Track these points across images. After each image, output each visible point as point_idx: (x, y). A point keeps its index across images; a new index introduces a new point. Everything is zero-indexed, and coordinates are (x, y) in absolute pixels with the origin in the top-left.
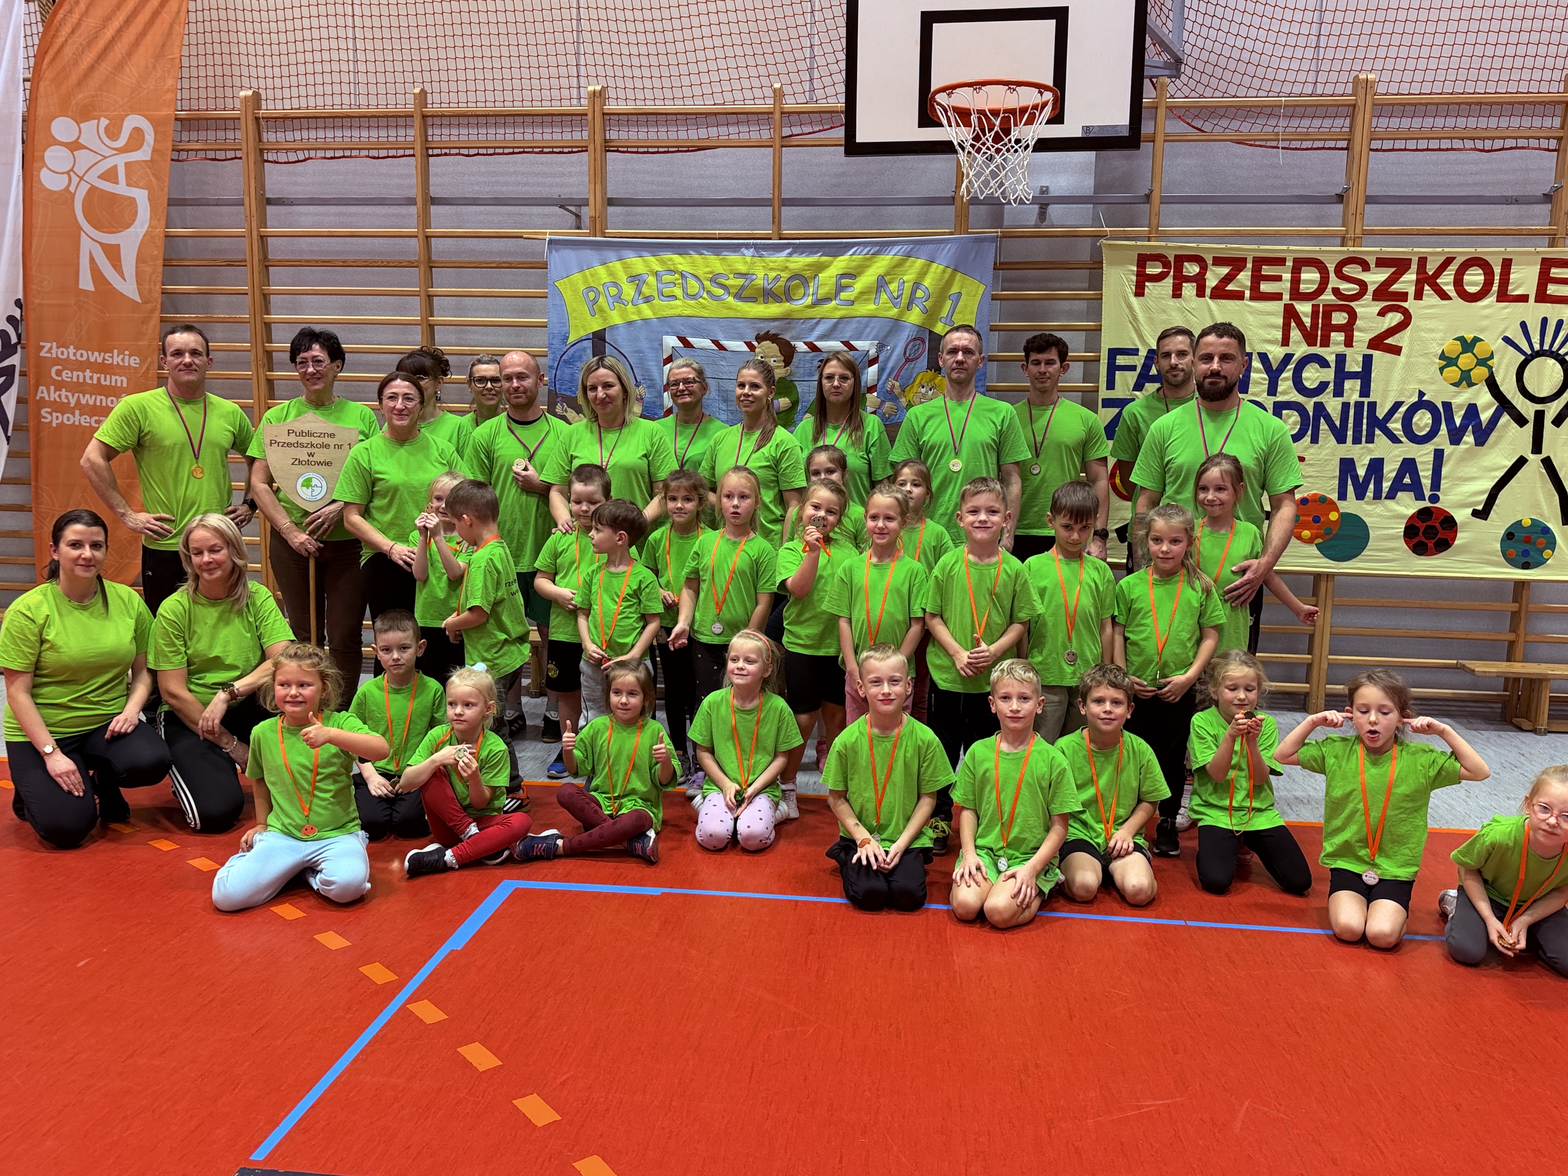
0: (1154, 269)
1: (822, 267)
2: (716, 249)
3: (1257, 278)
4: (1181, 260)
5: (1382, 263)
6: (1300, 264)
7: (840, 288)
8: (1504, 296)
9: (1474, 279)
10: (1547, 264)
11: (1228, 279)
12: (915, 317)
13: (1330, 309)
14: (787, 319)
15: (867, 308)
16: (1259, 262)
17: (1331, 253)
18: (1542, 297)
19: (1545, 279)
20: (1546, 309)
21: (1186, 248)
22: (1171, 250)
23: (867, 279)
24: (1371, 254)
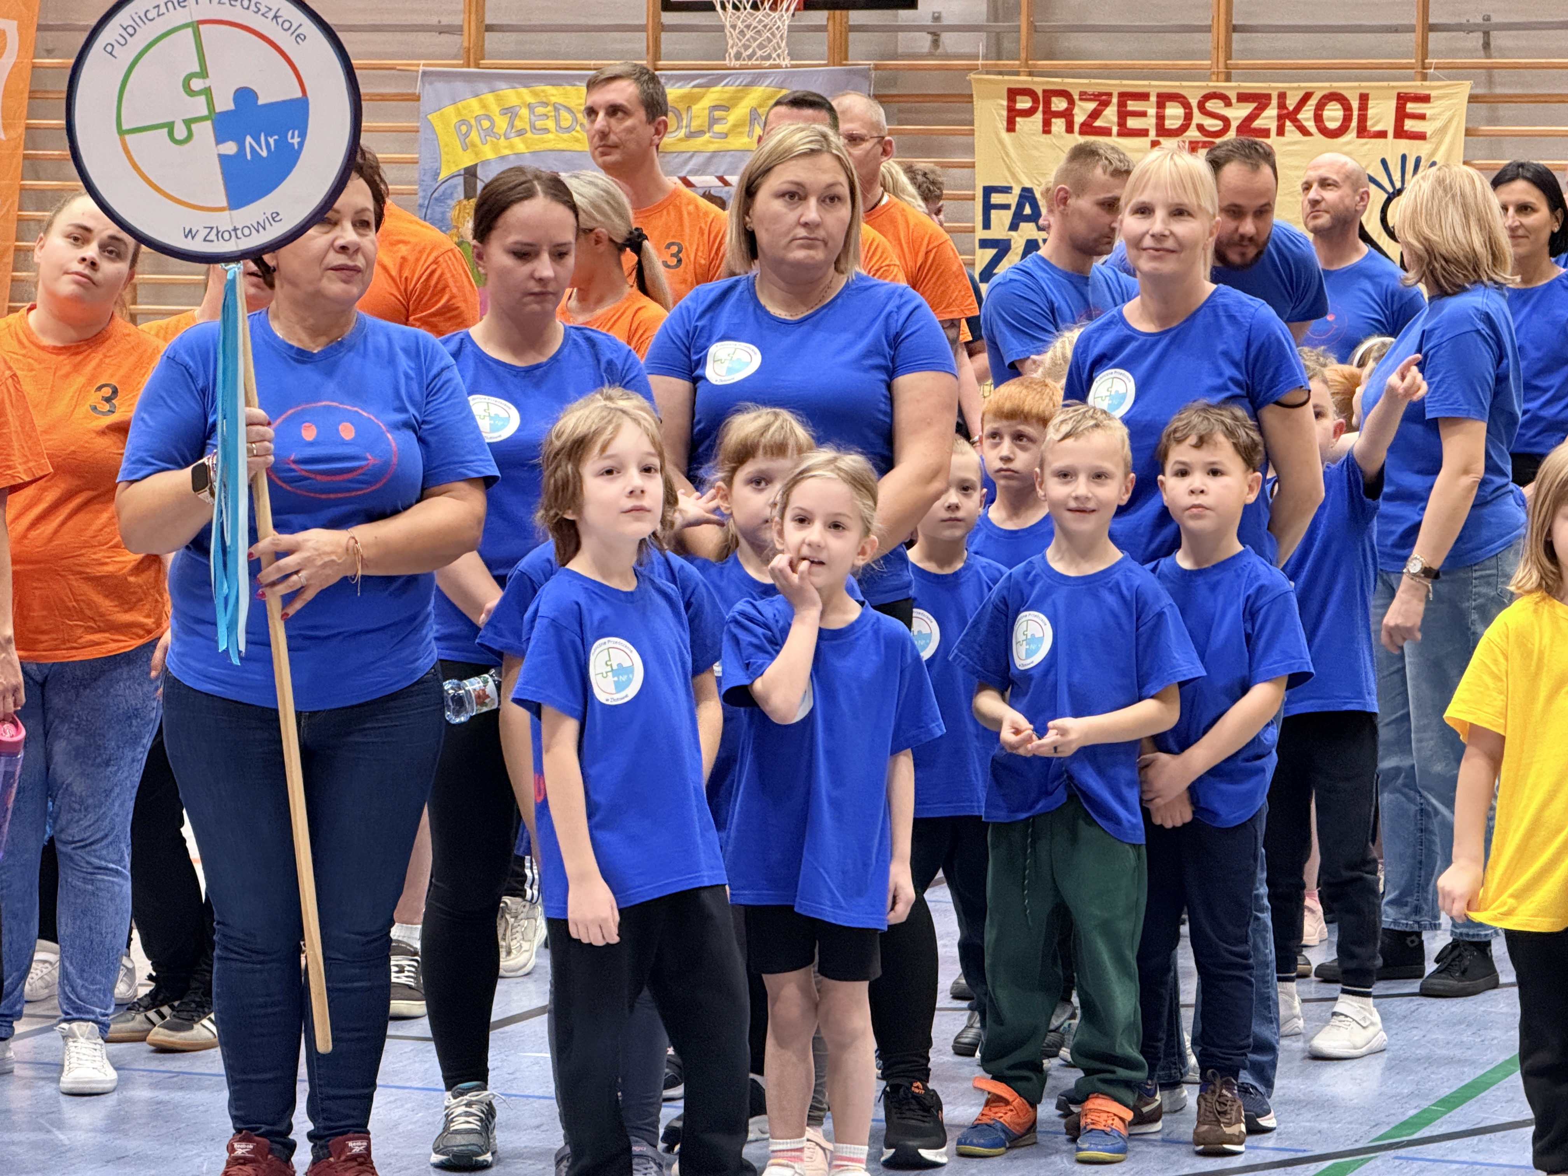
0: (1024, 103)
1: (695, 98)
3: (1123, 115)
4: (1049, 94)
5: (1243, 98)
7: (713, 121)
8: (1362, 131)
10: (1403, 99)
11: (1095, 115)
15: (740, 141)
16: (1124, 97)
17: (1193, 88)
18: (1400, 133)
19: (1401, 115)
20: (1404, 146)
21: (1056, 83)
22: (1039, 84)
23: (741, 111)
24: (1231, 89)
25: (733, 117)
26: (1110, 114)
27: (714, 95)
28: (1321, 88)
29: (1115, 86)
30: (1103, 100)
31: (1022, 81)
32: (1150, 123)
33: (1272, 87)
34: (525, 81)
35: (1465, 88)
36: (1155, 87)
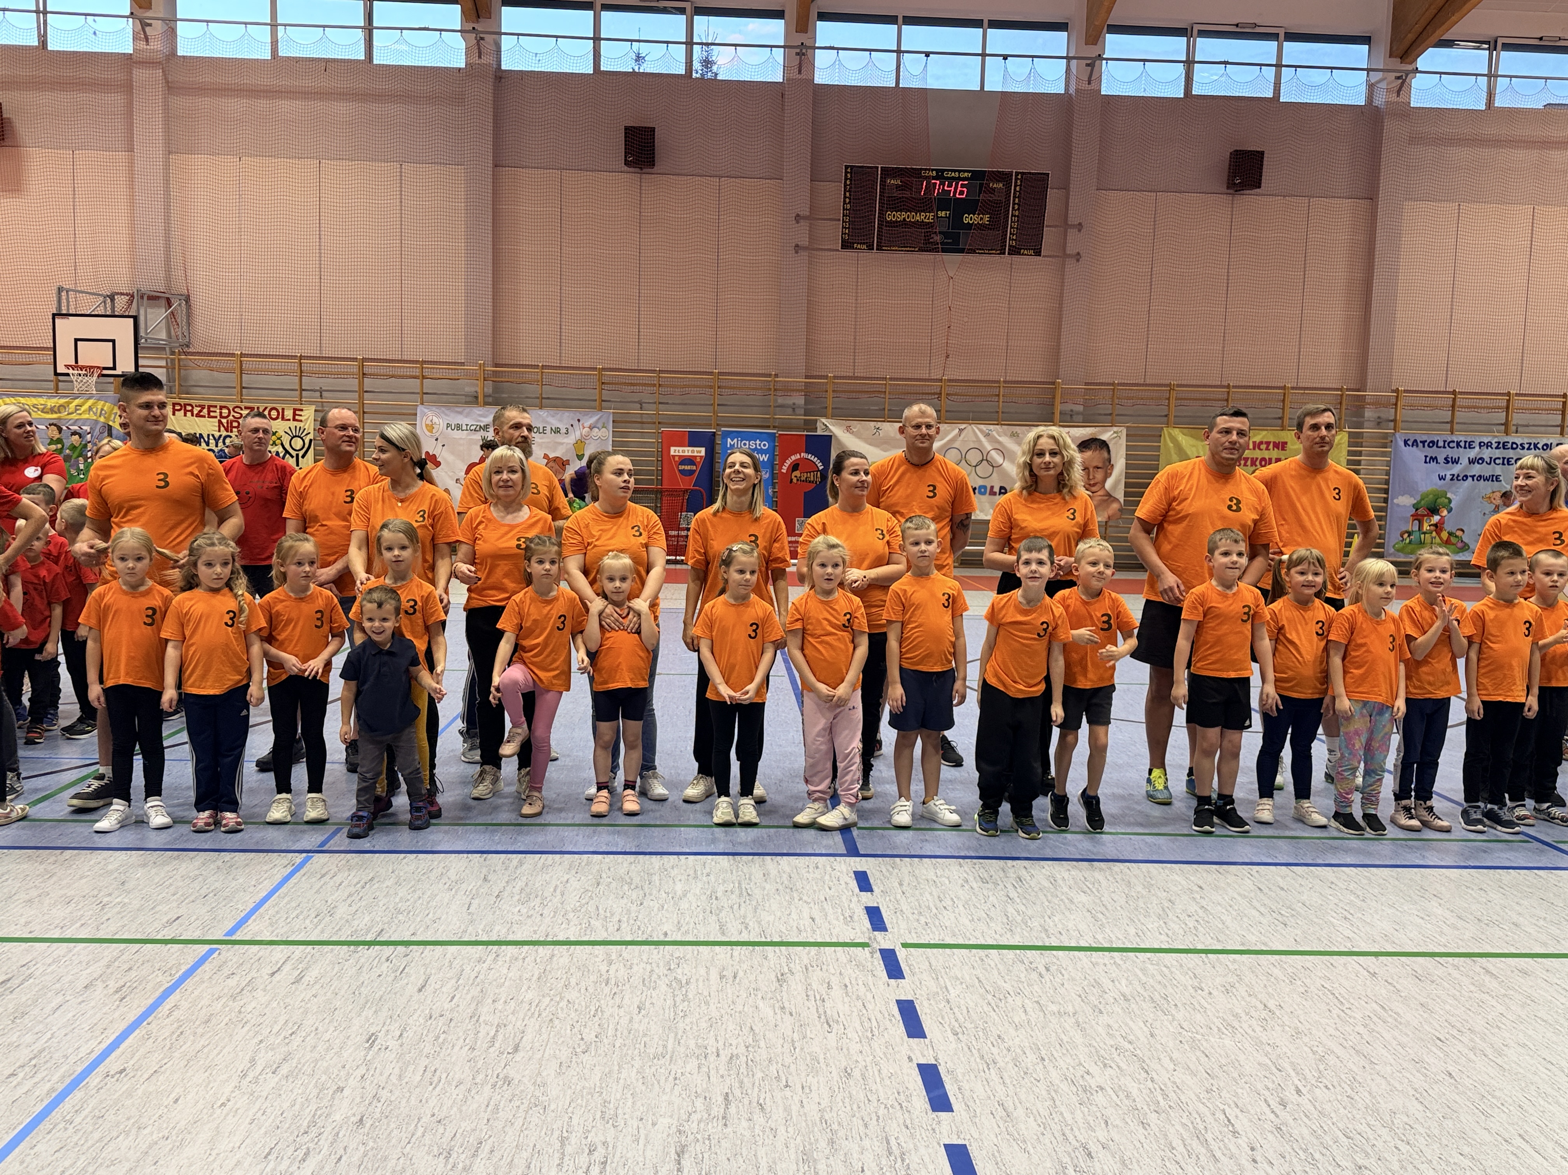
0: (178, 407)
1: (69, 403)
2: (34, 396)
3: (209, 412)
4: (185, 405)
5: (246, 408)
6: (221, 408)
7: (76, 410)
8: (283, 419)
9: (274, 414)
10: (295, 410)
11: (200, 411)
12: (102, 419)
13: (232, 422)
14: (59, 419)
15: (86, 416)
16: (209, 407)
17: (231, 405)
18: (294, 420)
19: (295, 414)
20: (296, 423)
21: (187, 401)
22: (182, 402)
23: (86, 407)
24: (243, 405)
25: (83, 409)
26: (205, 411)
27: (77, 402)
28: (270, 406)
29: (207, 403)
30: (203, 407)
31: (177, 400)
32: (218, 414)
33: (255, 405)
34: (13, 396)
35: (313, 408)
36: (219, 404)
